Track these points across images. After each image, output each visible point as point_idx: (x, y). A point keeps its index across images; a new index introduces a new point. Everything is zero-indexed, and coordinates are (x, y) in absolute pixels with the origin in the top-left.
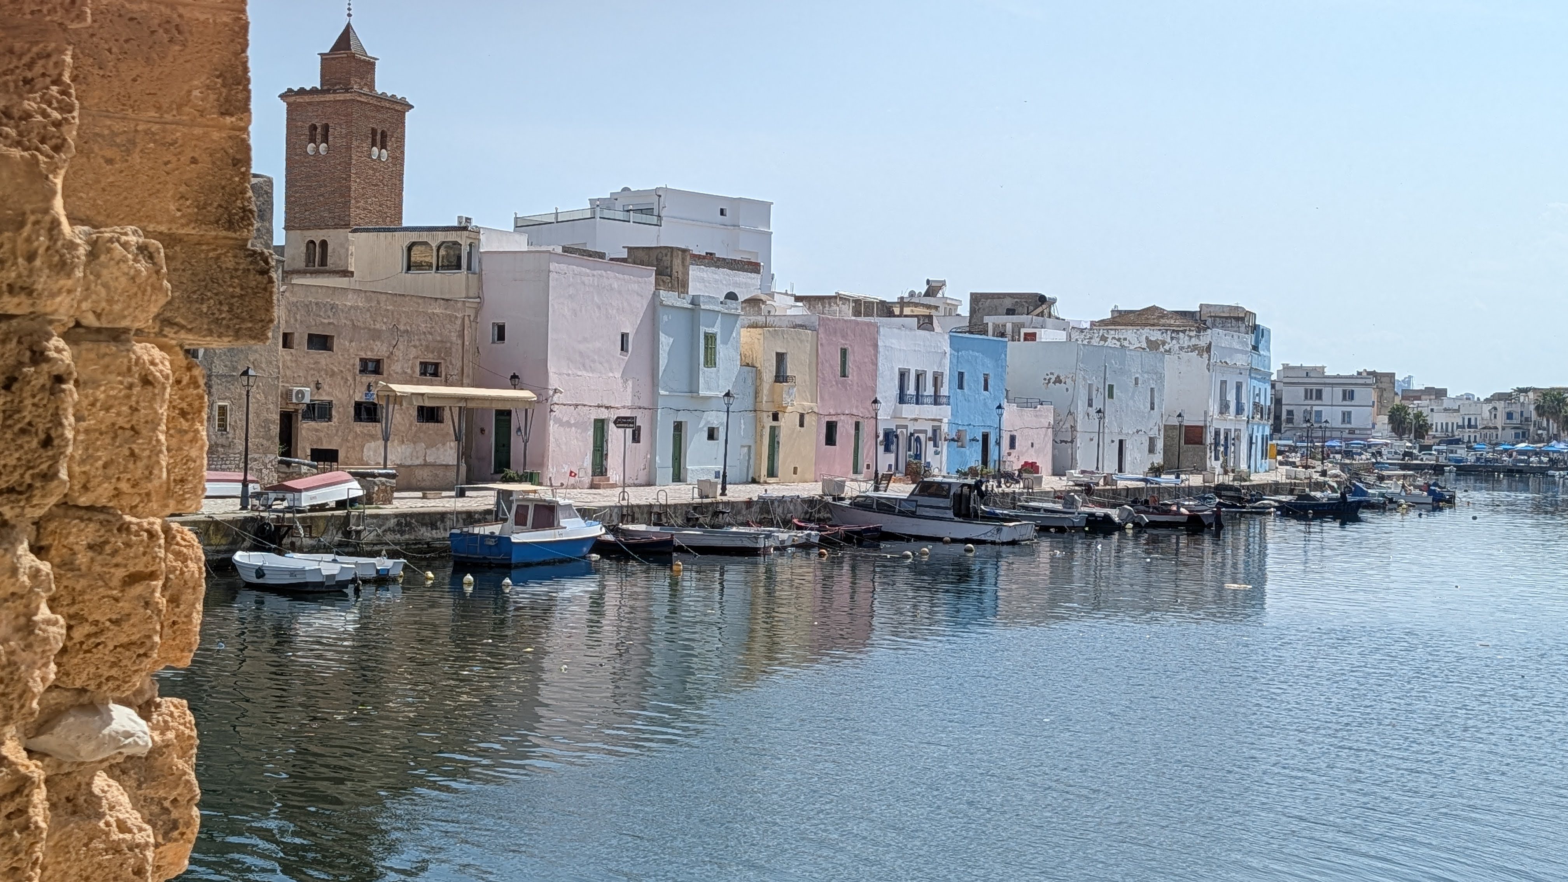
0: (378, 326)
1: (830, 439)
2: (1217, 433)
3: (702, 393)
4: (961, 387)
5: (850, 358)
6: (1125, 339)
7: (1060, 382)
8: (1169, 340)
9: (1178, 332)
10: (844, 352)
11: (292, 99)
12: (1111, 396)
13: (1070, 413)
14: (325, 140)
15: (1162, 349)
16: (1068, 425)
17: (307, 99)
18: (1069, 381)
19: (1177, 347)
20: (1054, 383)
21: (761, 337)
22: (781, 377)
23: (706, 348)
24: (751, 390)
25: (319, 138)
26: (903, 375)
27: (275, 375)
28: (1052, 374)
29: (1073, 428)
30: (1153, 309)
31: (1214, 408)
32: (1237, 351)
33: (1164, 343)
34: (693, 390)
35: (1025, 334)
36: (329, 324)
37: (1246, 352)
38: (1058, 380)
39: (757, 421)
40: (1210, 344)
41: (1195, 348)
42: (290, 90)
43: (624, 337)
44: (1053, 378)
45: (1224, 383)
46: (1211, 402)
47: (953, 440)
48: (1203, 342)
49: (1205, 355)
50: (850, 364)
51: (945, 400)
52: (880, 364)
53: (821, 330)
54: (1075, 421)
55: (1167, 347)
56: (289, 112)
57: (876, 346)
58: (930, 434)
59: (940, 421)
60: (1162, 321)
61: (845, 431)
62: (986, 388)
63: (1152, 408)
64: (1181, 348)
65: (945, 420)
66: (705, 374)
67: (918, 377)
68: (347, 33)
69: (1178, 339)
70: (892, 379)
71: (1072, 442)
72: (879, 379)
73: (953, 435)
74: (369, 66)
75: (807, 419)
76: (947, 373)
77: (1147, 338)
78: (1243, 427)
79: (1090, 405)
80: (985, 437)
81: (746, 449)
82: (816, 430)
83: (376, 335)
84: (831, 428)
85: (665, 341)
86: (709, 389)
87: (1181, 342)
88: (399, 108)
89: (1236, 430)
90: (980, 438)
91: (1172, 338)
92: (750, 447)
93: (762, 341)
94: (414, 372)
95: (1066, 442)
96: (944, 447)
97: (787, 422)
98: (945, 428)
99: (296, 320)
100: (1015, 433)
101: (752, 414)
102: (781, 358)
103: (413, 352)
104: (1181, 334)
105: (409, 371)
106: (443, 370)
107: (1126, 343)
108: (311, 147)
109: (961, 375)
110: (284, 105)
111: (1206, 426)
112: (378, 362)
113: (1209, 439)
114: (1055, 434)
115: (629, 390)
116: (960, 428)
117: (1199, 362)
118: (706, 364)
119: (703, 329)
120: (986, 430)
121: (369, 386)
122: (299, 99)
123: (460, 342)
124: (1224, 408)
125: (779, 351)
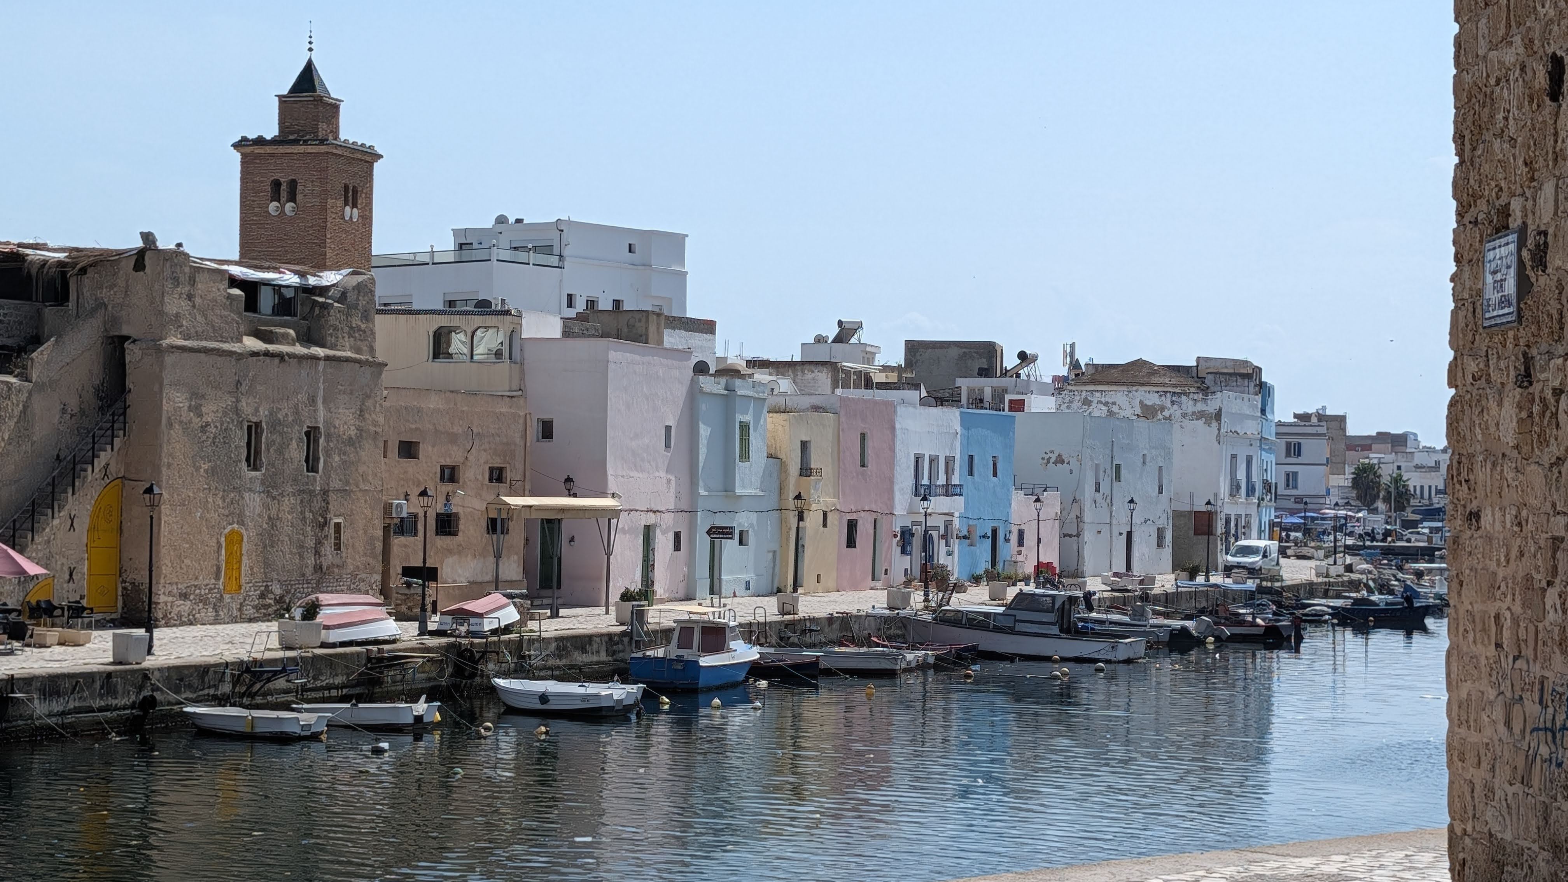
0: (455, 430)
1: (851, 543)
2: (1228, 521)
3: (738, 491)
4: (971, 473)
5: (869, 443)
6: (1114, 403)
7: (1062, 462)
8: (1169, 404)
9: (1179, 394)
10: (863, 436)
11: (248, 150)
12: (1118, 478)
13: (1075, 500)
14: (292, 198)
15: (1160, 416)
16: (1073, 516)
17: (268, 149)
18: (1073, 461)
19: (1178, 413)
20: (1055, 463)
21: (787, 424)
22: (806, 471)
23: (741, 440)
24: (776, 486)
25: (284, 195)
26: (918, 460)
27: (379, 488)
28: (1052, 452)
29: (1079, 519)
30: (1139, 365)
31: (1224, 489)
32: (1248, 417)
33: (1163, 408)
34: (728, 488)
35: (1011, 401)
36: (417, 429)
37: (1254, 418)
38: (1060, 460)
39: (782, 522)
40: (1220, 410)
41: (1200, 415)
42: (244, 139)
43: (668, 429)
44: (1054, 457)
45: (1234, 457)
46: (1222, 479)
47: (965, 537)
48: (1211, 406)
49: (1215, 424)
50: (869, 451)
51: (956, 491)
52: (897, 450)
53: (842, 413)
54: (1081, 510)
55: (1166, 413)
56: (243, 163)
57: (893, 429)
58: (942, 531)
59: (952, 515)
60: (1155, 380)
61: (864, 530)
62: (995, 474)
63: (1161, 492)
64: (1184, 415)
65: (957, 514)
66: (741, 468)
67: (931, 461)
68: (309, 69)
69: (1180, 404)
70: (908, 467)
71: (1078, 535)
72: (897, 468)
73: (965, 532)
74: (334, 108)
75: (830, 516)
76: (958, 457)
77: (1141, 402)
78: (1253, 511)
79: (1097, 490)
80: (994, 531)
81: (771, 555)
82: (837, 531)
83: (453, 439)
84: (852, 526)
85: (704, 431)
86: (743, 487)
87: (1184, 407)
88: (369, 159)
89: (1246, 515)
90: (990, 534)
91: (1173, 403)
92: (775, 552)
93: (787, 428)
94: (484, 479)
95: (1070, 536)
96: (956, 545)
97: (813, 520)
98: (956, 522)
99: (390, 427)
100: (1022, 527)
101: (776, 514)
102: (804, 445)
103: (484, 456)
104: (1184, 398)
105: (480, 477)
106: (508, 475)
107: (1115, 409)
108: (273, 206)
109: (971, 457)
110: (238, 156)
111: (1216, 512)
112: (453, 469)
113: (1220, 528)
114: (1061, 527)
115: (672, 490)
116: (971, 522)
117: (1205, 432)
118: (741, 456)
119: (740, 417)
120: (995, 524)
121: (448, 495)
122: (258, 150)
123: (522, 444)
124: (1235, 488)
125: (804, 439)
